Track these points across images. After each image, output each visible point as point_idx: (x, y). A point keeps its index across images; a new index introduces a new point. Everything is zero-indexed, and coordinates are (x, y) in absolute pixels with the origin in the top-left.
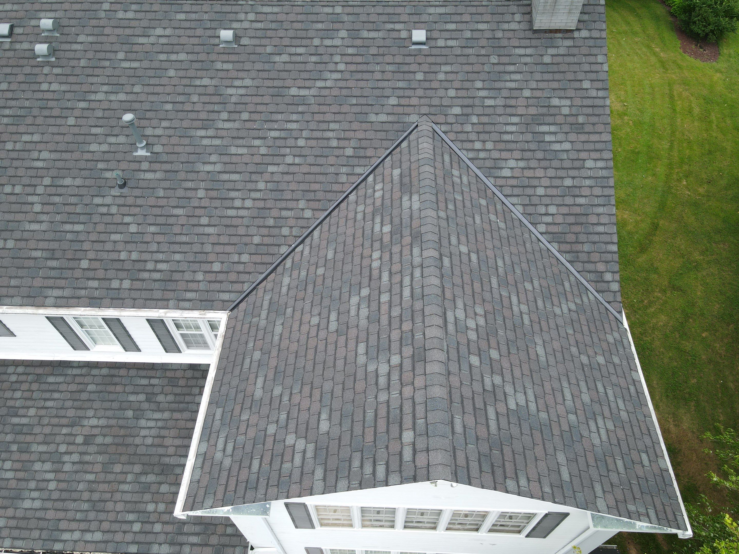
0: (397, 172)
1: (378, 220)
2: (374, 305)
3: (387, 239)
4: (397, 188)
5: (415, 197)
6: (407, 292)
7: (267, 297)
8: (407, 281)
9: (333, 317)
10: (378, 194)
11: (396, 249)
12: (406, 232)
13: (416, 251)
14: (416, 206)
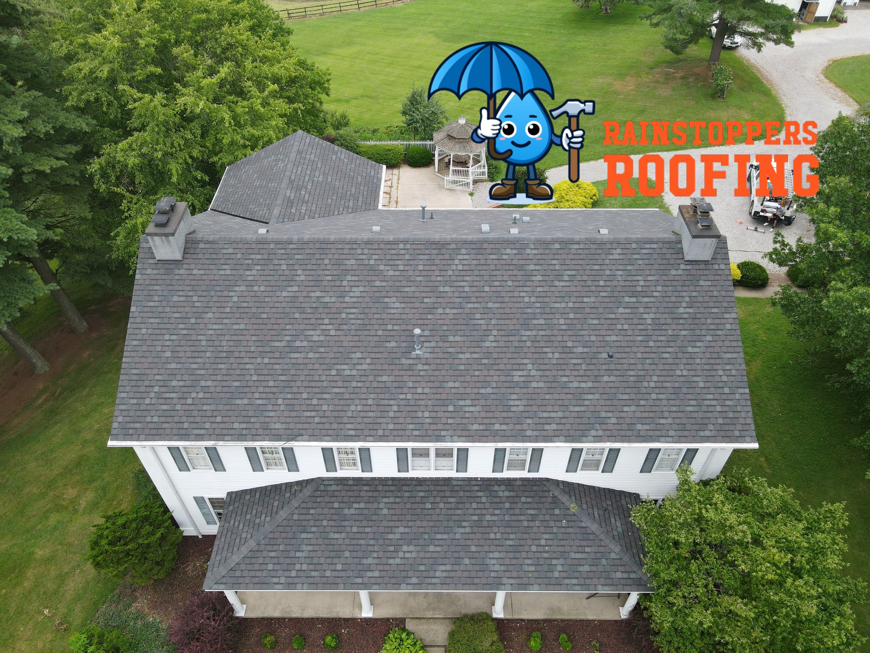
0: (293, 211)
1: (306, 199)
2: (313, 173)
3: (304, 189)
4: (295, 204)
5: (288, 195)
6: (300, 169)
7: (360, 203)
8: (299, 172)
9: (329, 180)
10: (304, 208)
11: (301, 183)
12: (295, 186)
13: (293, 178)
14: (288, 192)
